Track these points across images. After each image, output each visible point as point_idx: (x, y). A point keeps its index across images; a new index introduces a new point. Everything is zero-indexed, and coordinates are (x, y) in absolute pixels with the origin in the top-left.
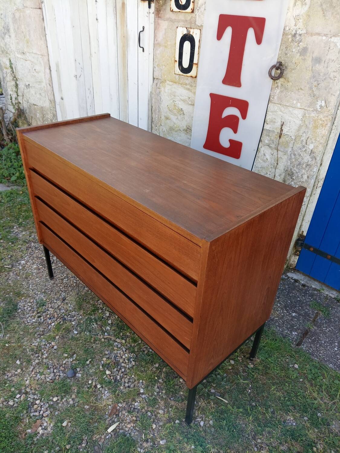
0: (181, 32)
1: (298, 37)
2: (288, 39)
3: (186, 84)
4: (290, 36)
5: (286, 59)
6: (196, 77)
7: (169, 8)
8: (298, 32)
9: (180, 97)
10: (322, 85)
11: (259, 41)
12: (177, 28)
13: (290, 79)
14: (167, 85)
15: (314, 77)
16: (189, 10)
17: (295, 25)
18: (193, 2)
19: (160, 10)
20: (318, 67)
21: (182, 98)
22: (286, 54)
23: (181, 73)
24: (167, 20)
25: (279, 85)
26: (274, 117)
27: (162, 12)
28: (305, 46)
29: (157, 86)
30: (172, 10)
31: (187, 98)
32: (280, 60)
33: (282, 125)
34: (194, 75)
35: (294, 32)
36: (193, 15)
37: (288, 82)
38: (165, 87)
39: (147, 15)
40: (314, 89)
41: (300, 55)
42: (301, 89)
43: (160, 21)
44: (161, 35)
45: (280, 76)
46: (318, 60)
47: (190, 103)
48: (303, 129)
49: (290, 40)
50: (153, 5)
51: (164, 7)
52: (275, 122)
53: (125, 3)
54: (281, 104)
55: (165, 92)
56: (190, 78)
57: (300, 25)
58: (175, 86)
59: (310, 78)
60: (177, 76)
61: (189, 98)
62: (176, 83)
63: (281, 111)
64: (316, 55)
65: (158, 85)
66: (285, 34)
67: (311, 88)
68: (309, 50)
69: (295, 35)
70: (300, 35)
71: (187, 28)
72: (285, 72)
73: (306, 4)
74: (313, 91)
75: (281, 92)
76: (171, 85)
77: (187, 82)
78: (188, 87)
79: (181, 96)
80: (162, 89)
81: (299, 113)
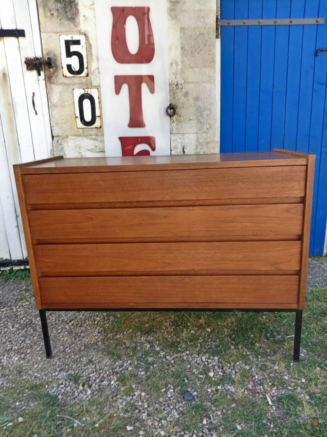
0: (78, 93)
1: (180, 86)
2: (173, 88)
3: (91, 135)
4: (174, 86)
5: (175, 101)
6: (101, 127)
7: (62, 75)
8: (179, 83)
9: (87, 148)
10: (205, 114)
11: (152, 91)
12: (73, 89)
13: (182, 114)
14: (69, 140)
15: (197, 110)
16: (84, 74)
17: (176, 78)
18: (86, 68)
19: (51, 77)
20: (199, 103)
21: (89, 148)
22: (174, 98)
23: (85, 127)
24: (61, 84)
25: (175, 120)
26: (175, 144)
27: (54, 78)
28: (186, 91)
29: (58, 143)
30: (65, 75)
31: (94, 147)
32: (171, 103)
33: (183, 149)
34: (98, 126)
35: (176, 83)
36: (88, 78)
37: (180, 116)
38: (67, 142)
39: (37, 82)
40: (200, 118)
41: (184, 97)
42: (191, 120)
43: (53, 86)
44: (55, 99)
45: (174, 113)
46: (197, 99)
47: (98, 150)
48: (200, 147)
49: (175, 88)
50: (42, 73)
51: (56, 74)
52: (177, 148)
53: (6, 74)
54: (179, 134)
55: (69, 147)
56: (94, 130)
57: (179, 78)
58: (79, 138)
59: (195, 111)
60: (80, 130)
61: (96, 147)
62: (80, 136)
63: (180, 139)
64: (195, 95)
65: (60, 142)
66: (170, 85)
67: (197, 118)
68: (190, 93)
69: (177, 84)
70: (181, 84)
71: (84, 89)
72: (177, 111)
73: (179, 65)
74: (199, 120)
75: (177, 124)
76: (74, 139)
77: (92, 133)
78: (94, 137)
79: (87, 146)
80: (65, 145)
81: (193, 137)
